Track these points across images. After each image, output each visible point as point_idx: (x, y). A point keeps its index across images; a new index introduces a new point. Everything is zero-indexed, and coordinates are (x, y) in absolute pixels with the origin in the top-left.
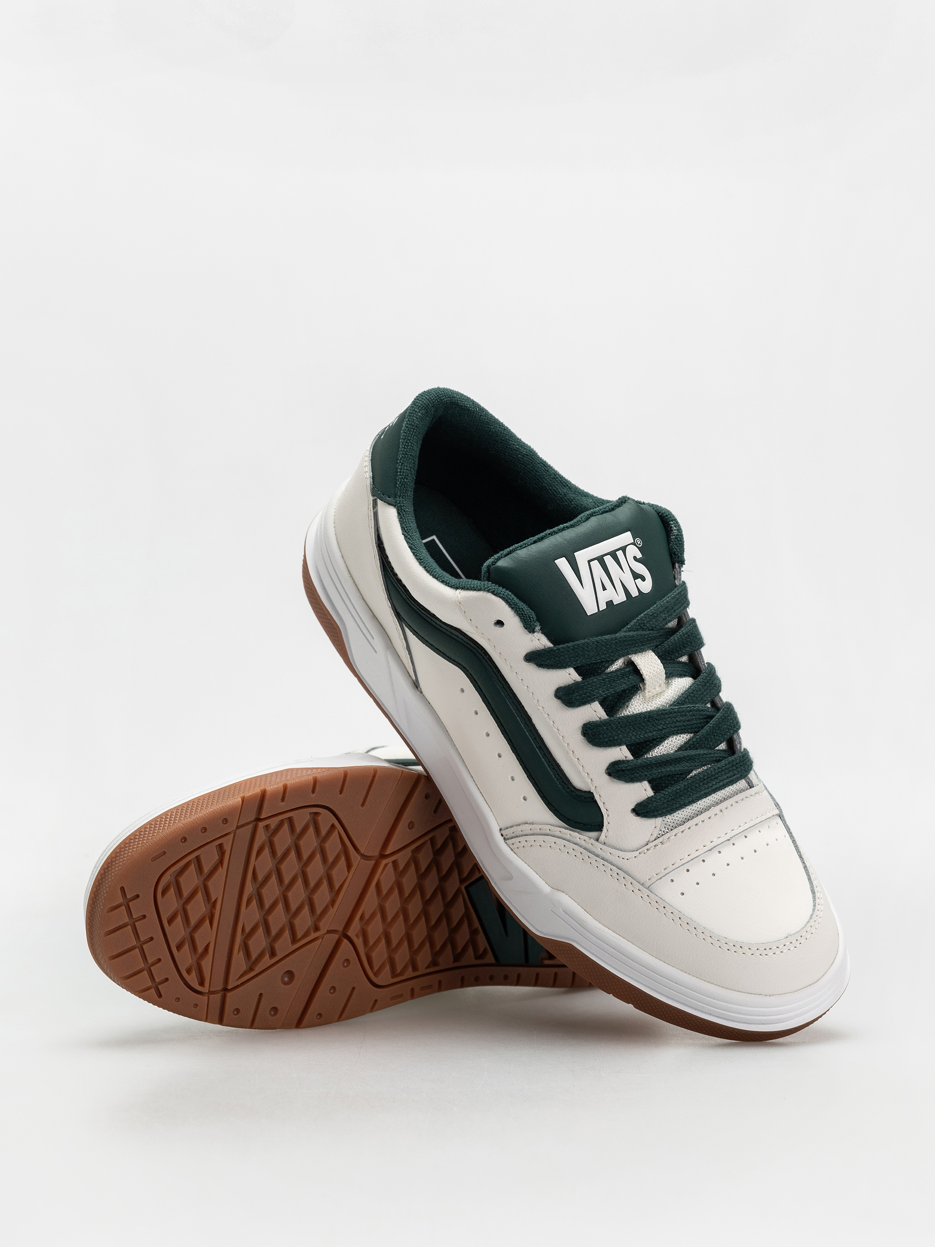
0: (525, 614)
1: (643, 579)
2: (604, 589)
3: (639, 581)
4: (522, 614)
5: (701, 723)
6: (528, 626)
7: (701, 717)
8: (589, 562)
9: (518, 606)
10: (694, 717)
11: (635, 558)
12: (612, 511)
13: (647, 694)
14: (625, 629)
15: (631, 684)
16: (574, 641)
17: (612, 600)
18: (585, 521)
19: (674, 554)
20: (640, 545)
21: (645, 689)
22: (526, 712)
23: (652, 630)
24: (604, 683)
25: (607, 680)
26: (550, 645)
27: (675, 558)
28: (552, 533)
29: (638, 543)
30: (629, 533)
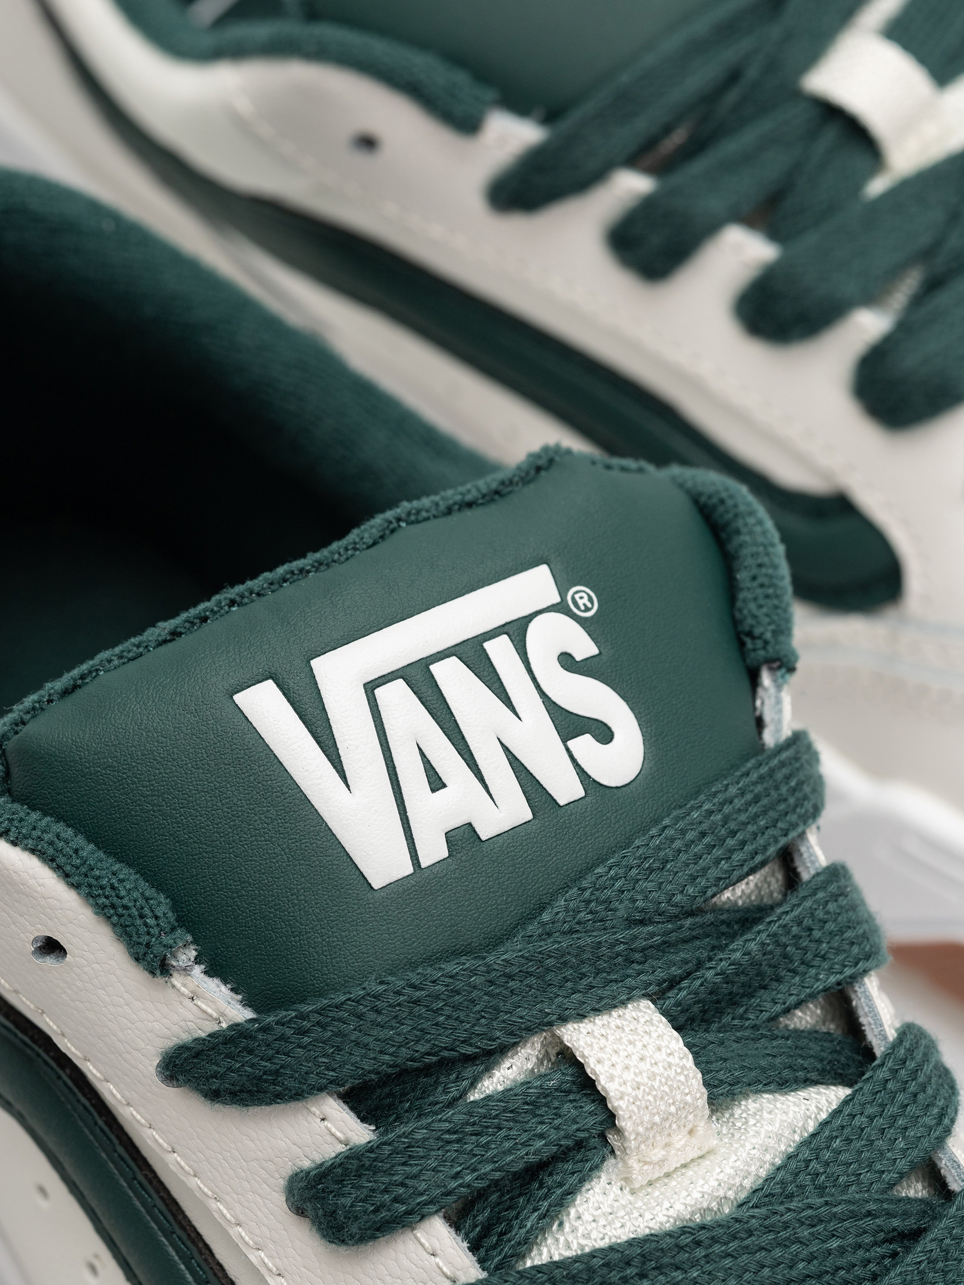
0: (126, 907)
1: (604, 734)
2: (436, 783)
3: (584, 745)
4: (113, 906)
5: (866, 1262)
6: (142, 950)
7: (868, 1239)
8: (371, 688)
9: (98, 878)
10: (834, 1244)
11: (567, 661)
12: (492, 500)
13: (639, 1172)
14: (533, 928)
15: (566, 1137)
16: (321, 994)
17: (470, 824)
18: (375, 543)
19: (750, 634)
20: (587, 609)
21: (624, 1150)
22: (220, 1265)
23: (642, 922)
24: (458, 1141)
25: (469, 1129)
26: (240, 1014)
27: (754, 650)
28: (242, 596)
29: (581, 603)
30: (544, 570)
